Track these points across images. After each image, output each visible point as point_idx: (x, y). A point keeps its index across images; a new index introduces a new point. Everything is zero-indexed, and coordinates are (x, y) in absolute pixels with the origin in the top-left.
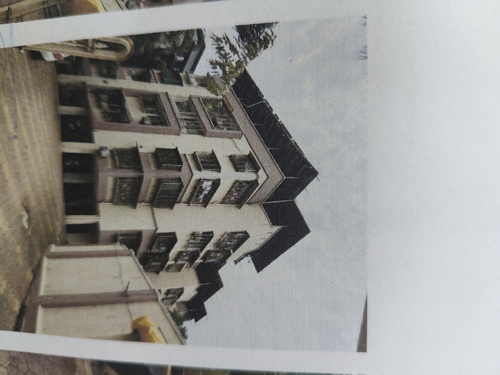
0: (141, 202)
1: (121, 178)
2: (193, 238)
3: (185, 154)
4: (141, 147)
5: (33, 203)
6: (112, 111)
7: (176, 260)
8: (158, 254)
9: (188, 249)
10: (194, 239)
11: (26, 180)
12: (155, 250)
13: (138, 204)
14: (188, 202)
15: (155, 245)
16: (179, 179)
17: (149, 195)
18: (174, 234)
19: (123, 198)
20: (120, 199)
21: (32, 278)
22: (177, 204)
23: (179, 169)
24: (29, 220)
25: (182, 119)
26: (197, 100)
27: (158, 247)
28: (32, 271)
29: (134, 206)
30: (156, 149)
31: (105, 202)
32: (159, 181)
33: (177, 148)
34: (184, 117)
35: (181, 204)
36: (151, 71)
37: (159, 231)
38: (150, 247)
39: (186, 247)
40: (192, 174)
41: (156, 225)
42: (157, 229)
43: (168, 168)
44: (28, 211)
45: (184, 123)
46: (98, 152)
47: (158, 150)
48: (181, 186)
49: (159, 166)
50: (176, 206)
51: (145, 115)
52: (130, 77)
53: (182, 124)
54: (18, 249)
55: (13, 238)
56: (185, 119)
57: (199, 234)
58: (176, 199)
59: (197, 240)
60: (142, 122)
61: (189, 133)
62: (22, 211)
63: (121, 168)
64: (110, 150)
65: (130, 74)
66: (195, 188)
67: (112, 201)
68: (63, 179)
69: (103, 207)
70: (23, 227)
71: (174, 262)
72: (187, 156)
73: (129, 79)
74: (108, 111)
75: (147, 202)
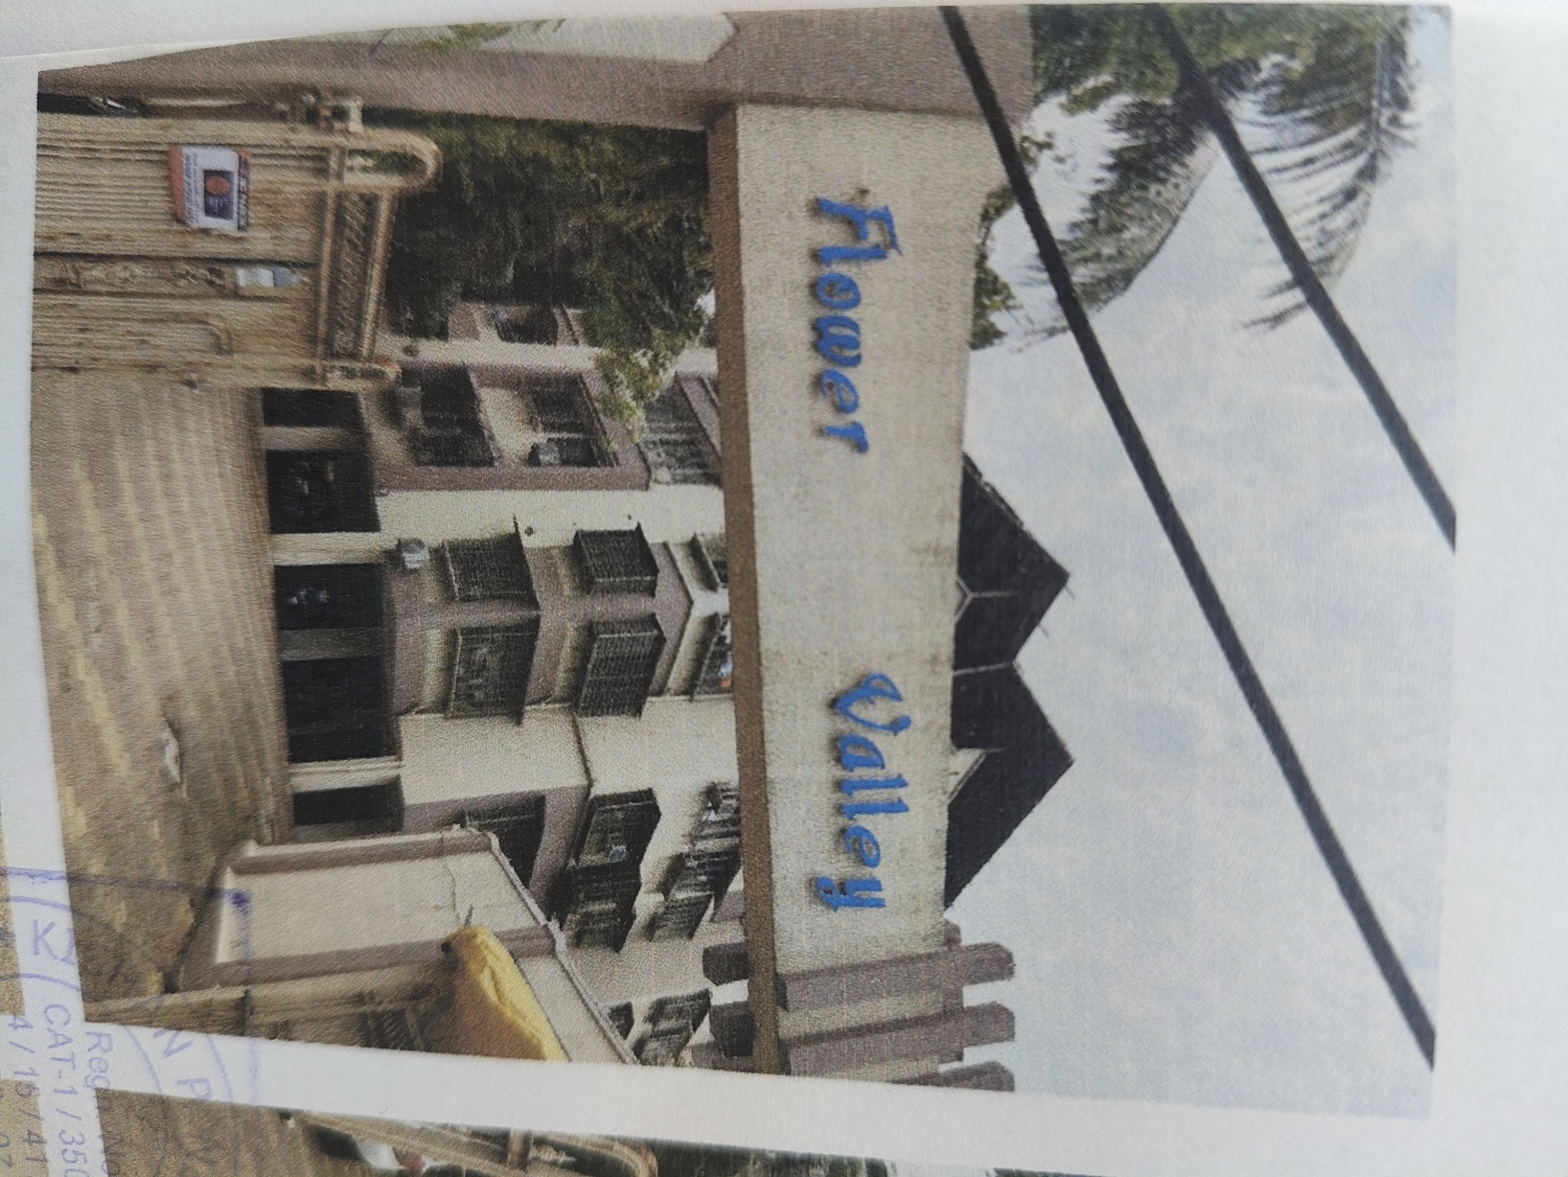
0: (539, 701)
1: (468, 631)
2: (710, 805)
3: (665, 546)
4: (530, 531)
5: (190, 714)
6: (434, 432)
7: (664, 888)
8: (601, 870)
9: (701, 845)
10: (716, 808)
11: (170, 645)
12: (590, 858)
13: (528, 708)
14: (689, 690)
15: (592, 838)
16: (651, 621)
17: (561, 678)
18: (648, 795)
19: (479, 695)
20: (471, 696)
21: (190, 920)
22: (654, 699)
23: (651, 590)
24: (181, 758)
25: (654, 443)
26: (695, 385)
27: (602, 847)
28: (192, 902)
29: (517, 716)
30: (577, 534)
31: (421, 712)
32: (590, 631)
33: (639, 527)
34: (657, 438)
35: (667, 697)
36: (556, 311)
37: (597, 791)
38: (576, 846)
39: (694, 838)
40: (691, 602)
41: (587, 771)
42: (590, 785)
43: (614, 590)
44: (177, 733)
45: (659, 455)
46: (394, 557)
47: (581, 538)
48: (660, 640)
49: (586, 585)
50: (653, 706)
51: (541, 437)
52: (494, 333)
53: (656, 458)
54: (155, 829)
55: (142, 799)
56: (663, 443)
57: (728, 790)
58: (648, 681)
59: (725, 810)
60: (533, 458)
61: (675, 482)
62: (163, 730)
63: (467, 599)
64: (429, 548)
65: (491, 320)
66: (703, 643)
67: (441, 706)
68: (280, 650)
69: (412, 729)
70: (164, 774)
71: (660, 897)
72: (673, 549)
73: (489, 337)
74: (425, 431)
75: (555, 701)
